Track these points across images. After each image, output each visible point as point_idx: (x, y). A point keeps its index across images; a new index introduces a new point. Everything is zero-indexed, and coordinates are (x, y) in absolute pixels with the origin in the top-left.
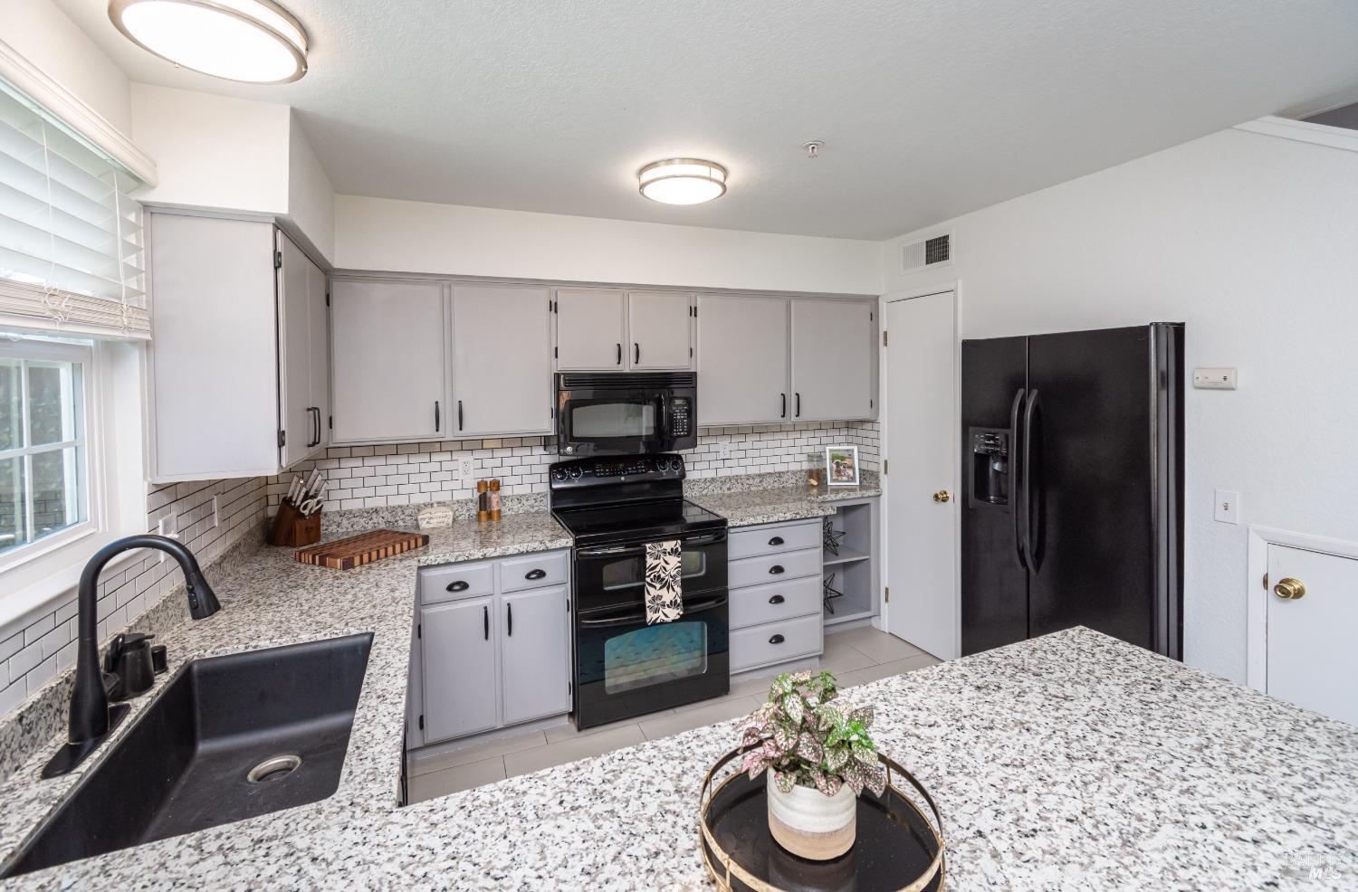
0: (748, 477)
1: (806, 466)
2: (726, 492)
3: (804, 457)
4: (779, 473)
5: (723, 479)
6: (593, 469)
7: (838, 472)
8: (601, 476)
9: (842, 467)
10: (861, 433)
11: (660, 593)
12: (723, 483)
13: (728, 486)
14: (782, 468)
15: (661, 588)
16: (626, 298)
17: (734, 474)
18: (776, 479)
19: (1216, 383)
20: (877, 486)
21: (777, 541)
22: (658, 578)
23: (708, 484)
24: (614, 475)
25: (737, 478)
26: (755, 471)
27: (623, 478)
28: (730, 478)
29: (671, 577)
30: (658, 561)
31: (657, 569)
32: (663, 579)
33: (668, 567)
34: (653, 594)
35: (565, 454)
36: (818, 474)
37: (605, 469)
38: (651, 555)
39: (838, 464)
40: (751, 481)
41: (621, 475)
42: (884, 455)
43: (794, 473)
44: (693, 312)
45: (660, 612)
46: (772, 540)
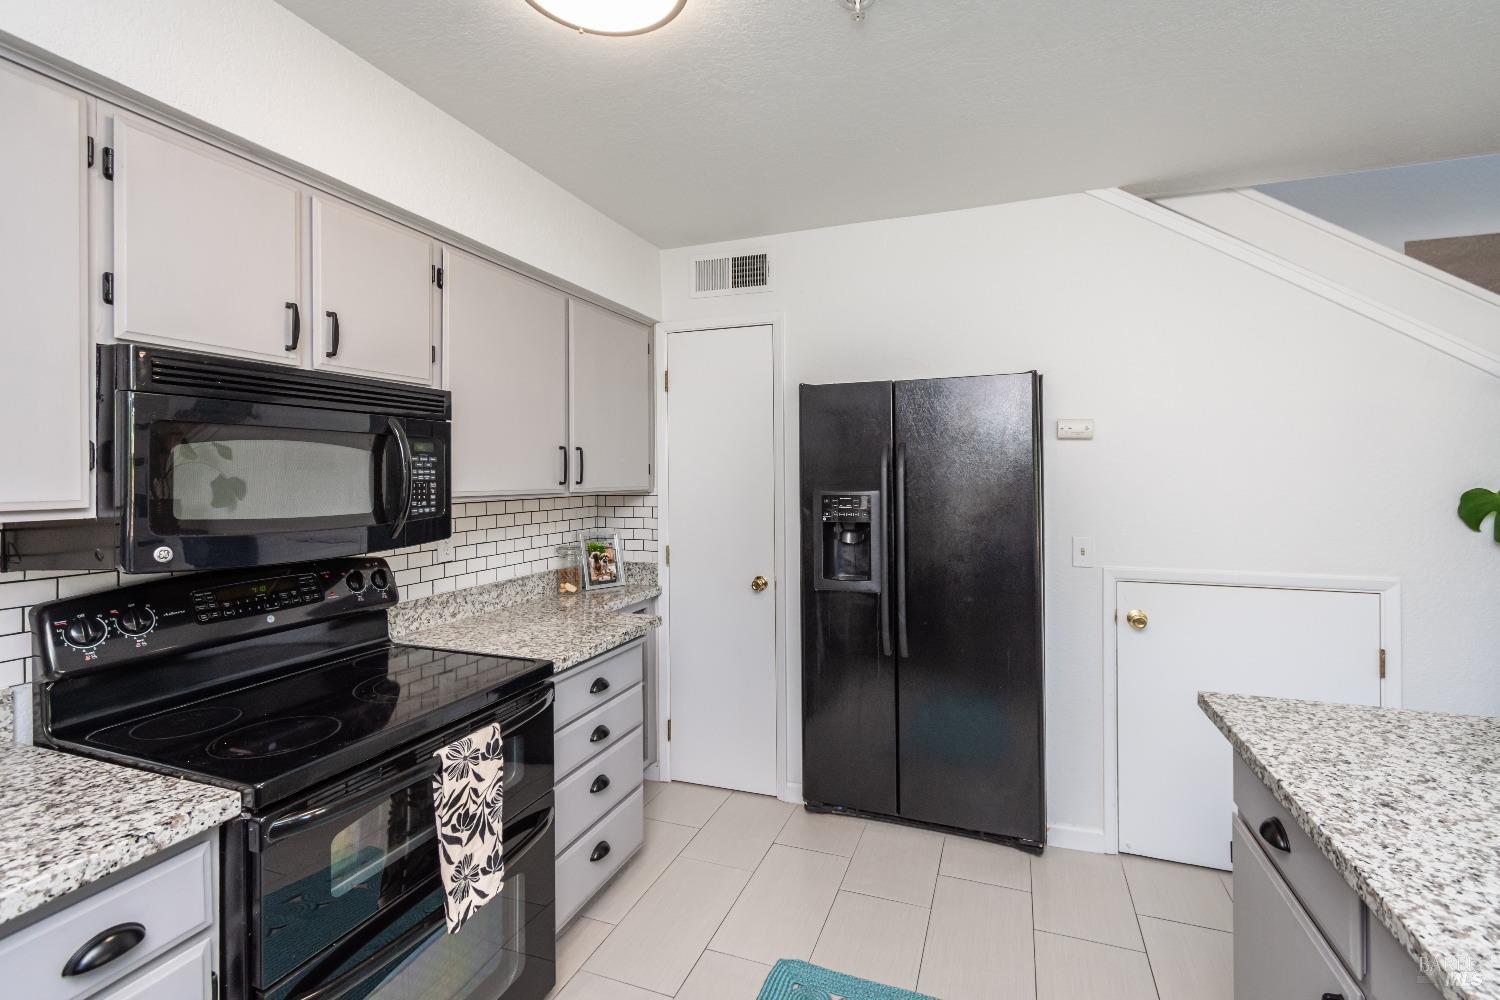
0: (482, 590)
1: (555, 564)
2: (451, 620)
3: (551, 552)
4: (523, 579)
5: (444, 598)
6: (187, 603)
7: (598, 569)
8: (211, 621)
9: (601, 562)
10: (628, 512)
11: (467, 850)
12: (445, 604)
13: (451, 609)
14: (523, 571)
15: (470, 839)
16: (306, 204)
17: (460, 586)
18: (519, 589)
19: (1078, 433)
20: (654, 584)
21: (600, 685)
22: (467, 819)
23: (420, 610)
24: (246, 614)
25: (466, 593)
26: (487, 579)
27: (271, 619)
28: (454, 595)
29: (488, 805)
30: (464, 781)
31: (463, 800)
32: (474, 816)
33: (481, 787)
34: (456, 859)
35: (156, 566)
36: (575, 574)
37: (220, 602)
38: (452, 770)
39: (596, 558)
40: (486, 597)
41: (265, 612)
42: (664, 538)
43: (541, 577)
44: (438, 277)
45: (471, 891)
46: (593, 686)
